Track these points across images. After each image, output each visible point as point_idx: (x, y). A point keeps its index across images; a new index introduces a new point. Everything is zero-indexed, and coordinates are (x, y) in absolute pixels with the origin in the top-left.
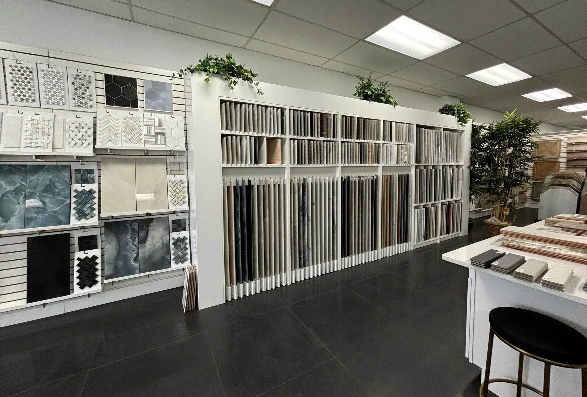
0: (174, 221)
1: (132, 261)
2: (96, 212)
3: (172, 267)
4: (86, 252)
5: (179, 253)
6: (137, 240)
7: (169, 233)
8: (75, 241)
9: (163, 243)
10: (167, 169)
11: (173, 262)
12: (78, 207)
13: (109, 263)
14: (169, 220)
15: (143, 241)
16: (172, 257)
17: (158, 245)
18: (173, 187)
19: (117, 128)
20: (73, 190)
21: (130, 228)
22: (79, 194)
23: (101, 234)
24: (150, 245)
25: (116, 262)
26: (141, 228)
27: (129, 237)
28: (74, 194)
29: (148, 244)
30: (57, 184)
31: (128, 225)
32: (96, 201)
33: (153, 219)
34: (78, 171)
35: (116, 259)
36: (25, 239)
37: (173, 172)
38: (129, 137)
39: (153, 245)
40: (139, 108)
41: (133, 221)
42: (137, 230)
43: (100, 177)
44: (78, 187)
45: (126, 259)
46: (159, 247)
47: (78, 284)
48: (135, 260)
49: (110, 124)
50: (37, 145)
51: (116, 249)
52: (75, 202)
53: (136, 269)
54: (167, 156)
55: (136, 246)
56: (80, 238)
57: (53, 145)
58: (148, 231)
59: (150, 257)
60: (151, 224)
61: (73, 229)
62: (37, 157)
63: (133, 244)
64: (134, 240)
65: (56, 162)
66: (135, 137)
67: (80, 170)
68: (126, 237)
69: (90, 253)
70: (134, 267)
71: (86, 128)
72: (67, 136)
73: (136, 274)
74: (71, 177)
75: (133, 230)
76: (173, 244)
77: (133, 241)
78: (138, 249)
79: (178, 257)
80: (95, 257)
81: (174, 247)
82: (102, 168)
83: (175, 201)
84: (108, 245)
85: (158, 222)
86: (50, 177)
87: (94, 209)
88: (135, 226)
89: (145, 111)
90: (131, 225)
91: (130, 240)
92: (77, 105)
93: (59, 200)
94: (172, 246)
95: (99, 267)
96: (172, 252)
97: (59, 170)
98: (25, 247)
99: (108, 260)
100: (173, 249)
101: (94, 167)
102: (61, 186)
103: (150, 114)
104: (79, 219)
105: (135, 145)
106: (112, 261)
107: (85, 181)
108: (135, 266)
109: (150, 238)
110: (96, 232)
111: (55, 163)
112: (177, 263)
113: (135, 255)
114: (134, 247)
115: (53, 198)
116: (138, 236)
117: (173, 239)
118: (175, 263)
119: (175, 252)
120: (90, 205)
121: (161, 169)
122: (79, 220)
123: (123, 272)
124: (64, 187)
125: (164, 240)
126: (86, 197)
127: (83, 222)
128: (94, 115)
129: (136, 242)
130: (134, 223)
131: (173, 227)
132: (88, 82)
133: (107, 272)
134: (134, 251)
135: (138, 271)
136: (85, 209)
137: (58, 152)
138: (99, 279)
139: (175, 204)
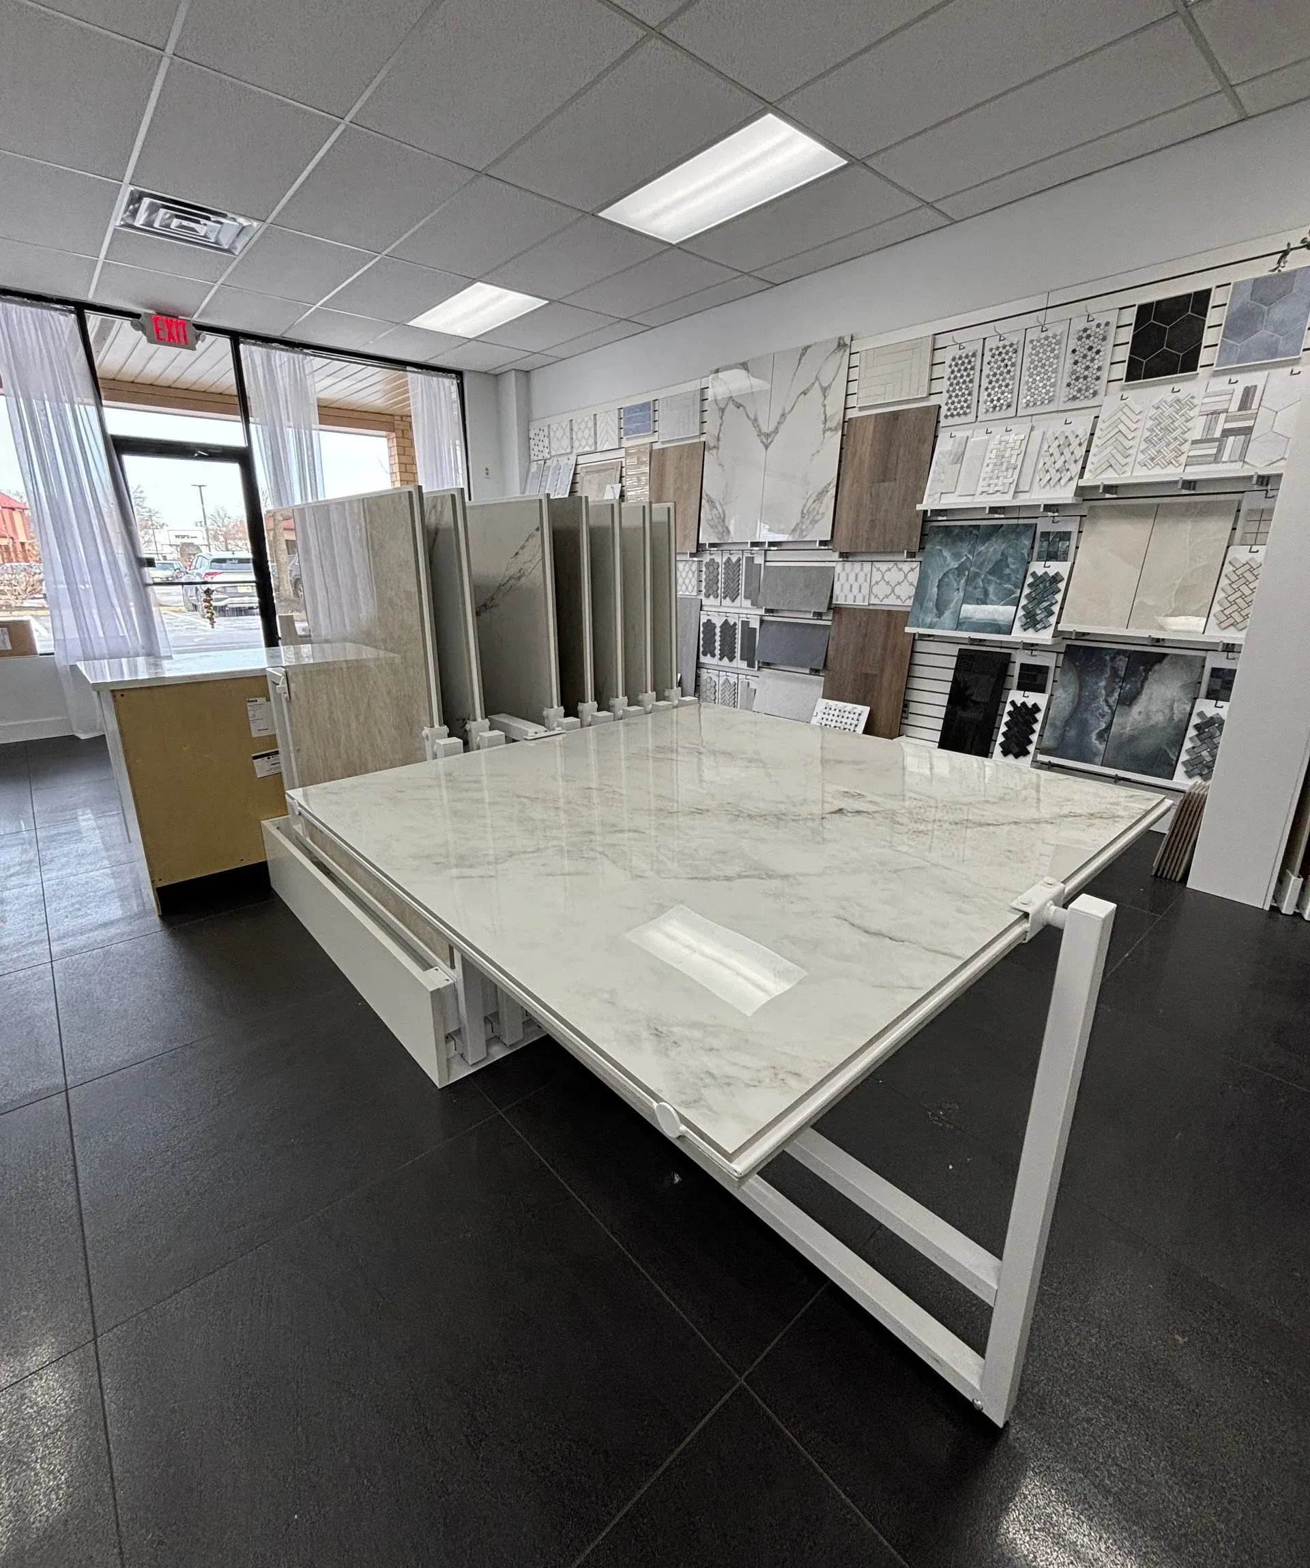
0: (1215, 672)
1: (1094, 736)
2: (1053, 620)
3: (1175, 779)
4: (1027, 693)
5: (1205, 753)
6: (1116, 695)
7: (1195, 699)
8: (1016, 671)
9: (1171, 719)
10: (1234, 529)
11: (1180, 770)
12: (1030, 606)
13: (1053, 725)
14: (1203, 667)
15: (1128, 700)
16: (1184, 757)
17: (1159, 718)
18: (1234, 578)
19: (1133, 434)
20: (1030, 571)
21: (1109, 665)
22: (1039, 580)
23: (1056, 667)
24: (1140, 713)
25: (1065, 726)
26: (1130, 672)
27: (1103, 684)
28: (1030, 580)
29: (1137, 709)
30: (1010, 560)
31: (1108, 658)
32: (1059, 597)
33: (1165, 655)
34: (1045, 535)
35: (1067, 723)
36: (954, 650)
37: (1250, 538)
38: (1153, 452)
39: (1147, 714)
40: (1199, 370)
41: (1119, 652)
42: (1122, 673)
43: (1077, 548)
44: (1038, 568)
45: (1084, 730)
46: (1157, 723)
47: (1001, 744)
48: (1100, 736)
49: (1122, 427)
50: (997, 489)
51: (1073, 702)
52: (1027, 596)
53: (1095, 754)
54: (1243, 492)
55: (1110, 707)
56: (1022, 665)
57: (1017, 486)
58: (1146, 678)
59: (1132, 739)
60: (1156, 667)
61: (1015, 646)
62: (993, 510)
63: (1107, 702)
64: (1110, 693)
65: (1019, 518)
66: (1165, 451)
67: (1048, 533)
68: (1097, 683)
69: (1032, 698)
70: (1094, 750)
71: (1075, 443)
72: (1041, 464)
73: (1094, 764)
74: (1032, 548)
75: (1115, 671)
76: (1197, 727)
77: (1107, 695)
78: (1113, 713)
79: (1197, 761)
80: (1036, 708)
81: (1197, 736)
82: (1085, 529)
83: (1229, 617)
84: (1061, 691)
85: (1174, 664)
86: (1003, 546)
87: (1052, 613)
88: (1122, 663)
89: (1216, 374)
90: (1113, 659)
91: (1103, 692)
92: (1071, 396)
93: (1005, 588)
94: (1192, 732)
95: (1037, 727)
96: (1187, 745)
97: (1018, 533)
98: (952, 662)
99: (1055, 718)
100: (1191, 739)
101: (1072, 527)
102: (1014, 564)
103: (1227, 378)
104: (1025, 628)
105: (1164, 472)
106: (1058, 723)
107: (1052, 556)
108: (1096, 747)
109: (1144, 698)
110: (1048, 660)
111: (1015, 522)
112: (1190, 775)
113: (1103, 726)
114: (1106, 709)
115: (1000, 584)
116: (1121, 687)
117: (1201, 714)
118: (1186, 772)
119: (1193, 748)
120: (1045, 604)
121: (1217, 529)
122: (1025, 630)
123: (1071, 752)
124: (1018, 565)
125: (1176, 711)
126: (1045, 587)
127: (1030, 636)
128: (1095, 412)
129: (1112, 700)
130: (1121, 657)
131: (1209, 685)
132: (1101, 337)
133: (1047, 743)
134: (1103, 716)
135: (1099, 759)
136: (1038, 612)
137: (1023, 500)
138: (1031, 748)
139: (1224, 625)
